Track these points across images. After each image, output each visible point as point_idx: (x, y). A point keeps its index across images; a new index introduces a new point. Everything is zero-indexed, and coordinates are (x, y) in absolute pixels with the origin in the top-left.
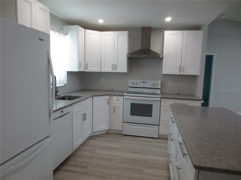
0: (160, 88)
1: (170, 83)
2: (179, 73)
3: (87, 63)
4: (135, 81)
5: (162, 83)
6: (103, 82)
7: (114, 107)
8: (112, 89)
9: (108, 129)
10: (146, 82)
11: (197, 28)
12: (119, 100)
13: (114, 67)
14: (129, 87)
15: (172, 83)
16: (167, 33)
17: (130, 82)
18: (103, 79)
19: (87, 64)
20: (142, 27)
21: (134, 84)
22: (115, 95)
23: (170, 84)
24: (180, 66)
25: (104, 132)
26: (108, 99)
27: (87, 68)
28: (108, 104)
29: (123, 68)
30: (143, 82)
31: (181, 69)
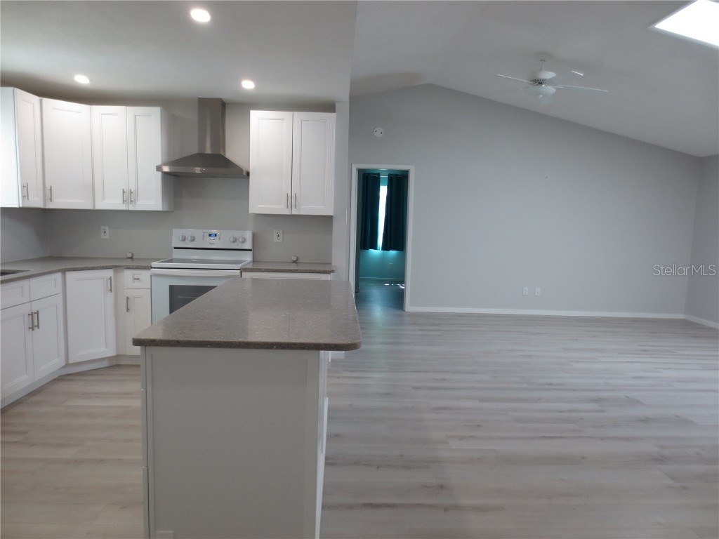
0: (250, 248)
1: (275, 235)
2: (287, 212)
3: (51, 187)
4: (189, 232)
5: (254, 236)
6: (107, 236)
7: (128, 298)
8: (133, 255)
9: (115, 355)
10: (216, 235)
11: (328, 107)
12: (138, 279)
13: (129, 196)
14: (175, 248)
15: (281, 235)
16: (256, 116)
17: (177, 236)
18: (107, 228)
19: (51, 190)
20: (199, 99)
21: (187, 241)
22: (128, 268)
23: (276, 239)
24: (290, 195)
25: (105, 364)
26: (110, 279)
27: (51, 199)
28: (111, 290)
29: (152, 198)
30: (210, 235)
31: (291, 200)
